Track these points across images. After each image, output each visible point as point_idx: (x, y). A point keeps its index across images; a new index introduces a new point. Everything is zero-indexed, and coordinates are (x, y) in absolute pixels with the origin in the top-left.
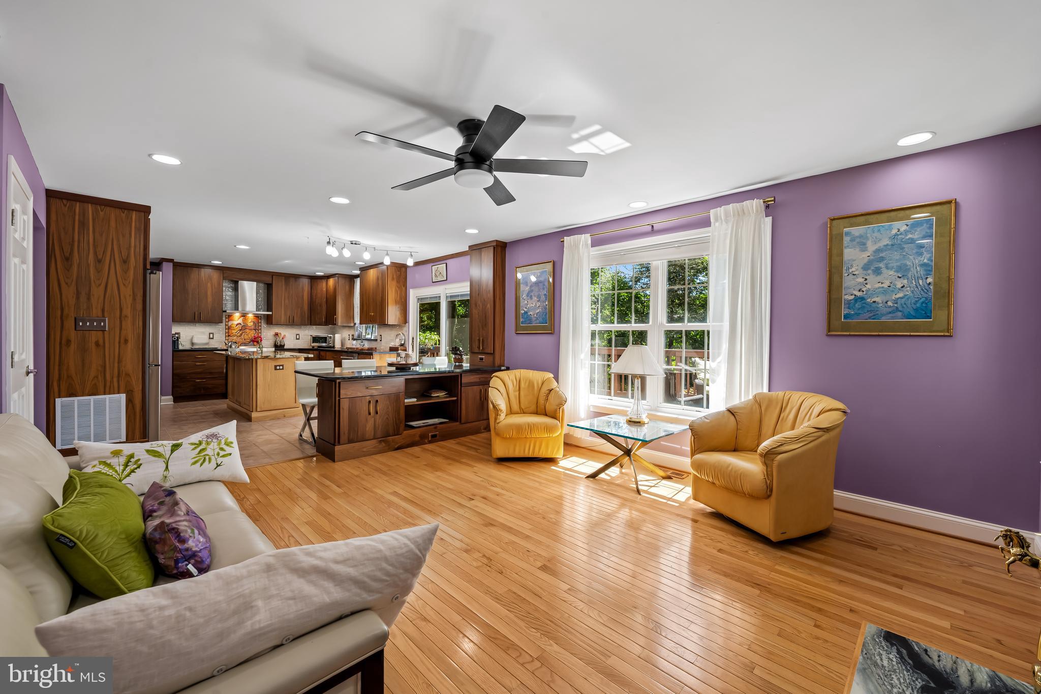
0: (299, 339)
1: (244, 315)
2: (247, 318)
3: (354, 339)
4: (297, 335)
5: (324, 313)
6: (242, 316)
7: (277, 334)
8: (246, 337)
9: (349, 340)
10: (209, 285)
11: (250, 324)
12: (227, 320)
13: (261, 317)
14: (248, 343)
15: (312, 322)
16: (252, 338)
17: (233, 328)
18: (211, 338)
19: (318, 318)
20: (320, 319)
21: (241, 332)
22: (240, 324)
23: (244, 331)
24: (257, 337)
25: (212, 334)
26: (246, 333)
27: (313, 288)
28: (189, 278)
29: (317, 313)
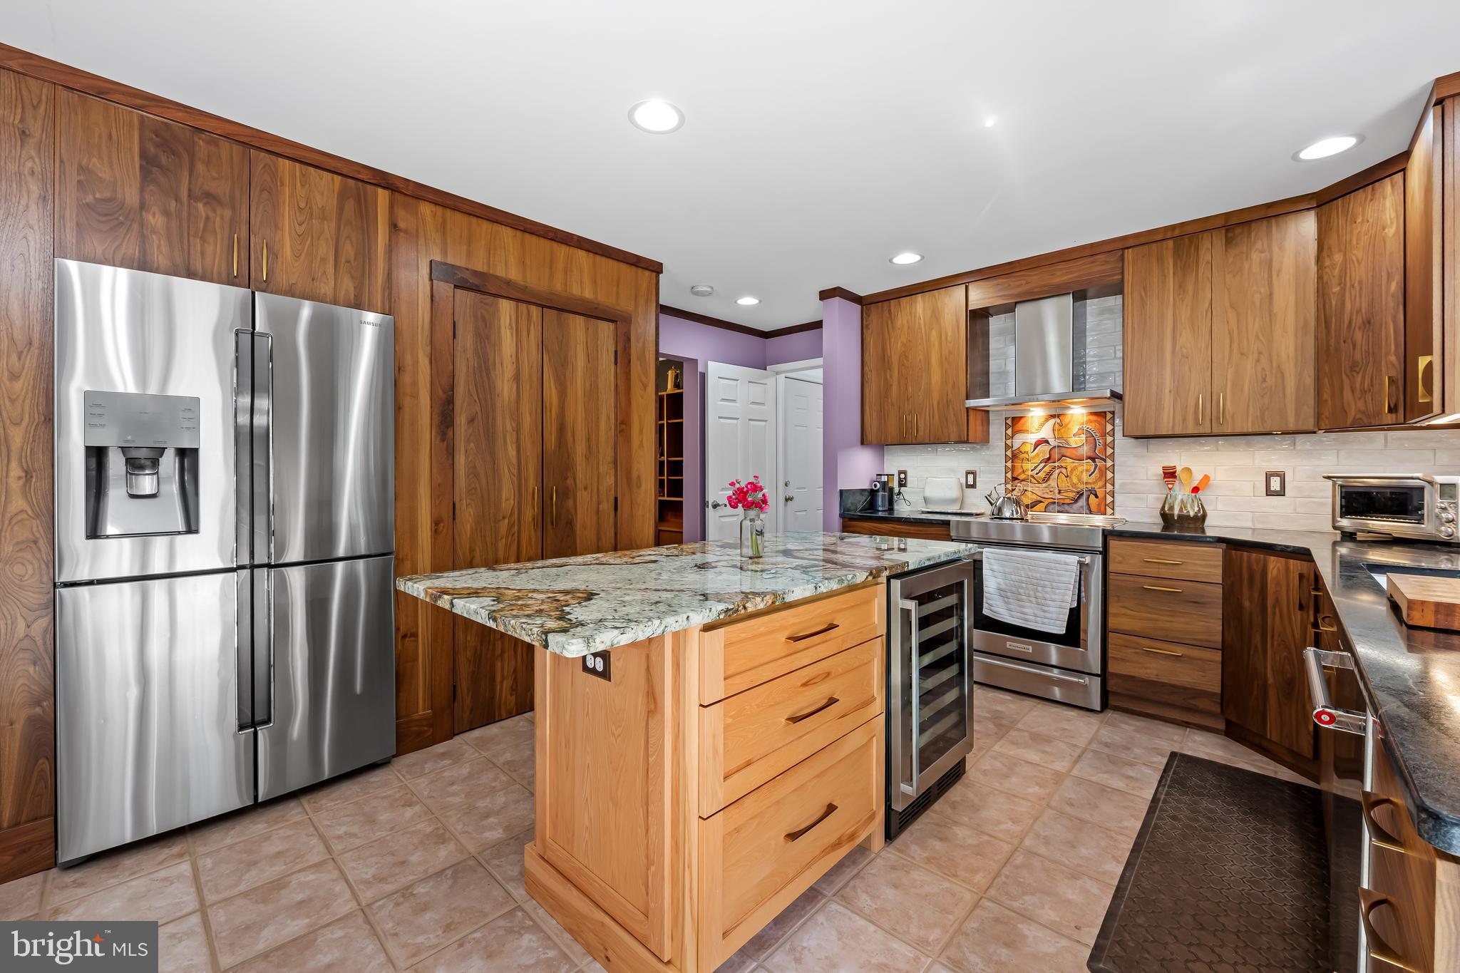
0: (1281, 493)
1: (1057, 412)
2: (1066, 420)
4: (1271, 476)
5: (1391, 358)
6: (1053, 416)
7: (1170, 474)
8: (1064, 484)
10: (934, 334)
11: (1077, 442)
12: (1009, 432)
13: (1113, 413)
14: (1068, 501)
15: (1327, 411)
16: (1081, 486)
17: (1025, 455)
18: (968, 486)
19: (1353, 391)
20: (1364, 392)
21: (1047, 469)
22: (1047, 442)
23: (1056, 464)
24: (1100, 484)
25: (972, 473)
26: (1064, 470)
27: (1330, 248)
28: (893, 328)
29: (1354, 367)
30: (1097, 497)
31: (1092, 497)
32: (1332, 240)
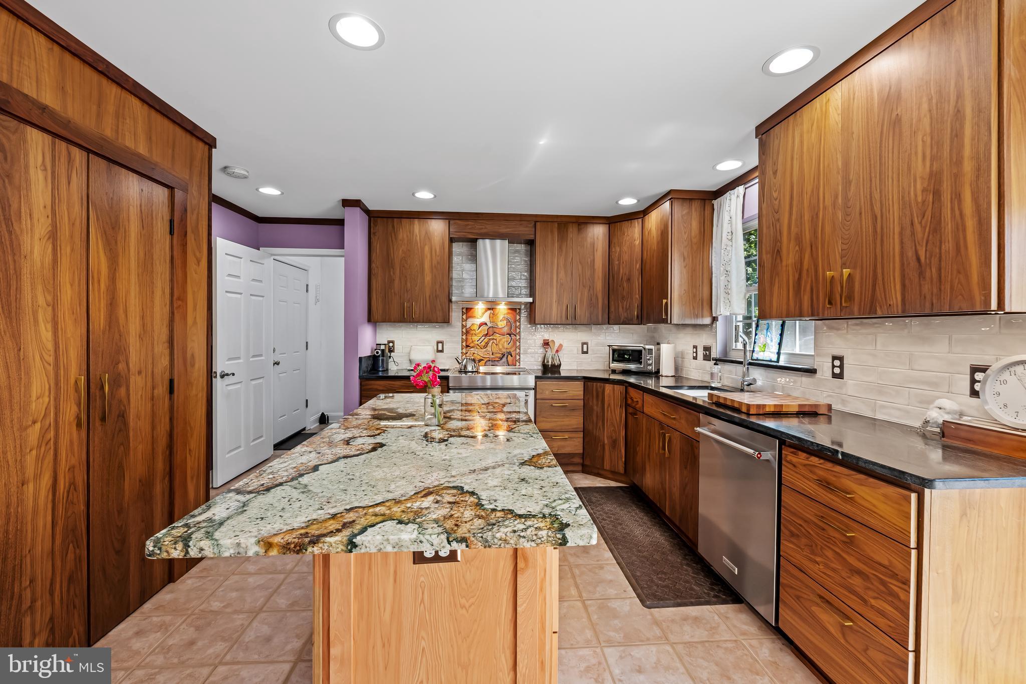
0: (587, 352)
1: (492, 306)
2: (496, 312)
3: (707, 358)
4: (583, 344)
5: (637, 296)
6: (489, 309)
7: (546, 344)
8: (495, 349)
9: (695, 358)
11: (502, 324)
12: (464, 317)
13: (520, 309)
14: (498, 359)
15: (612, 316)
16: (504, 350)
17: (473, 332)
18: (438, 351)
19: (623, 308)
20: (627, 309)
21: (486, 340)
22: (486, 324)
23: (491, 337)
24: (514, 349)
25: (441, 343)
26: (495, 341)
27: (614, 243)
28: (396, 239)
29: (623, 298)
30: (512, 356)
31: (509, 356)
32: (615, 240)
